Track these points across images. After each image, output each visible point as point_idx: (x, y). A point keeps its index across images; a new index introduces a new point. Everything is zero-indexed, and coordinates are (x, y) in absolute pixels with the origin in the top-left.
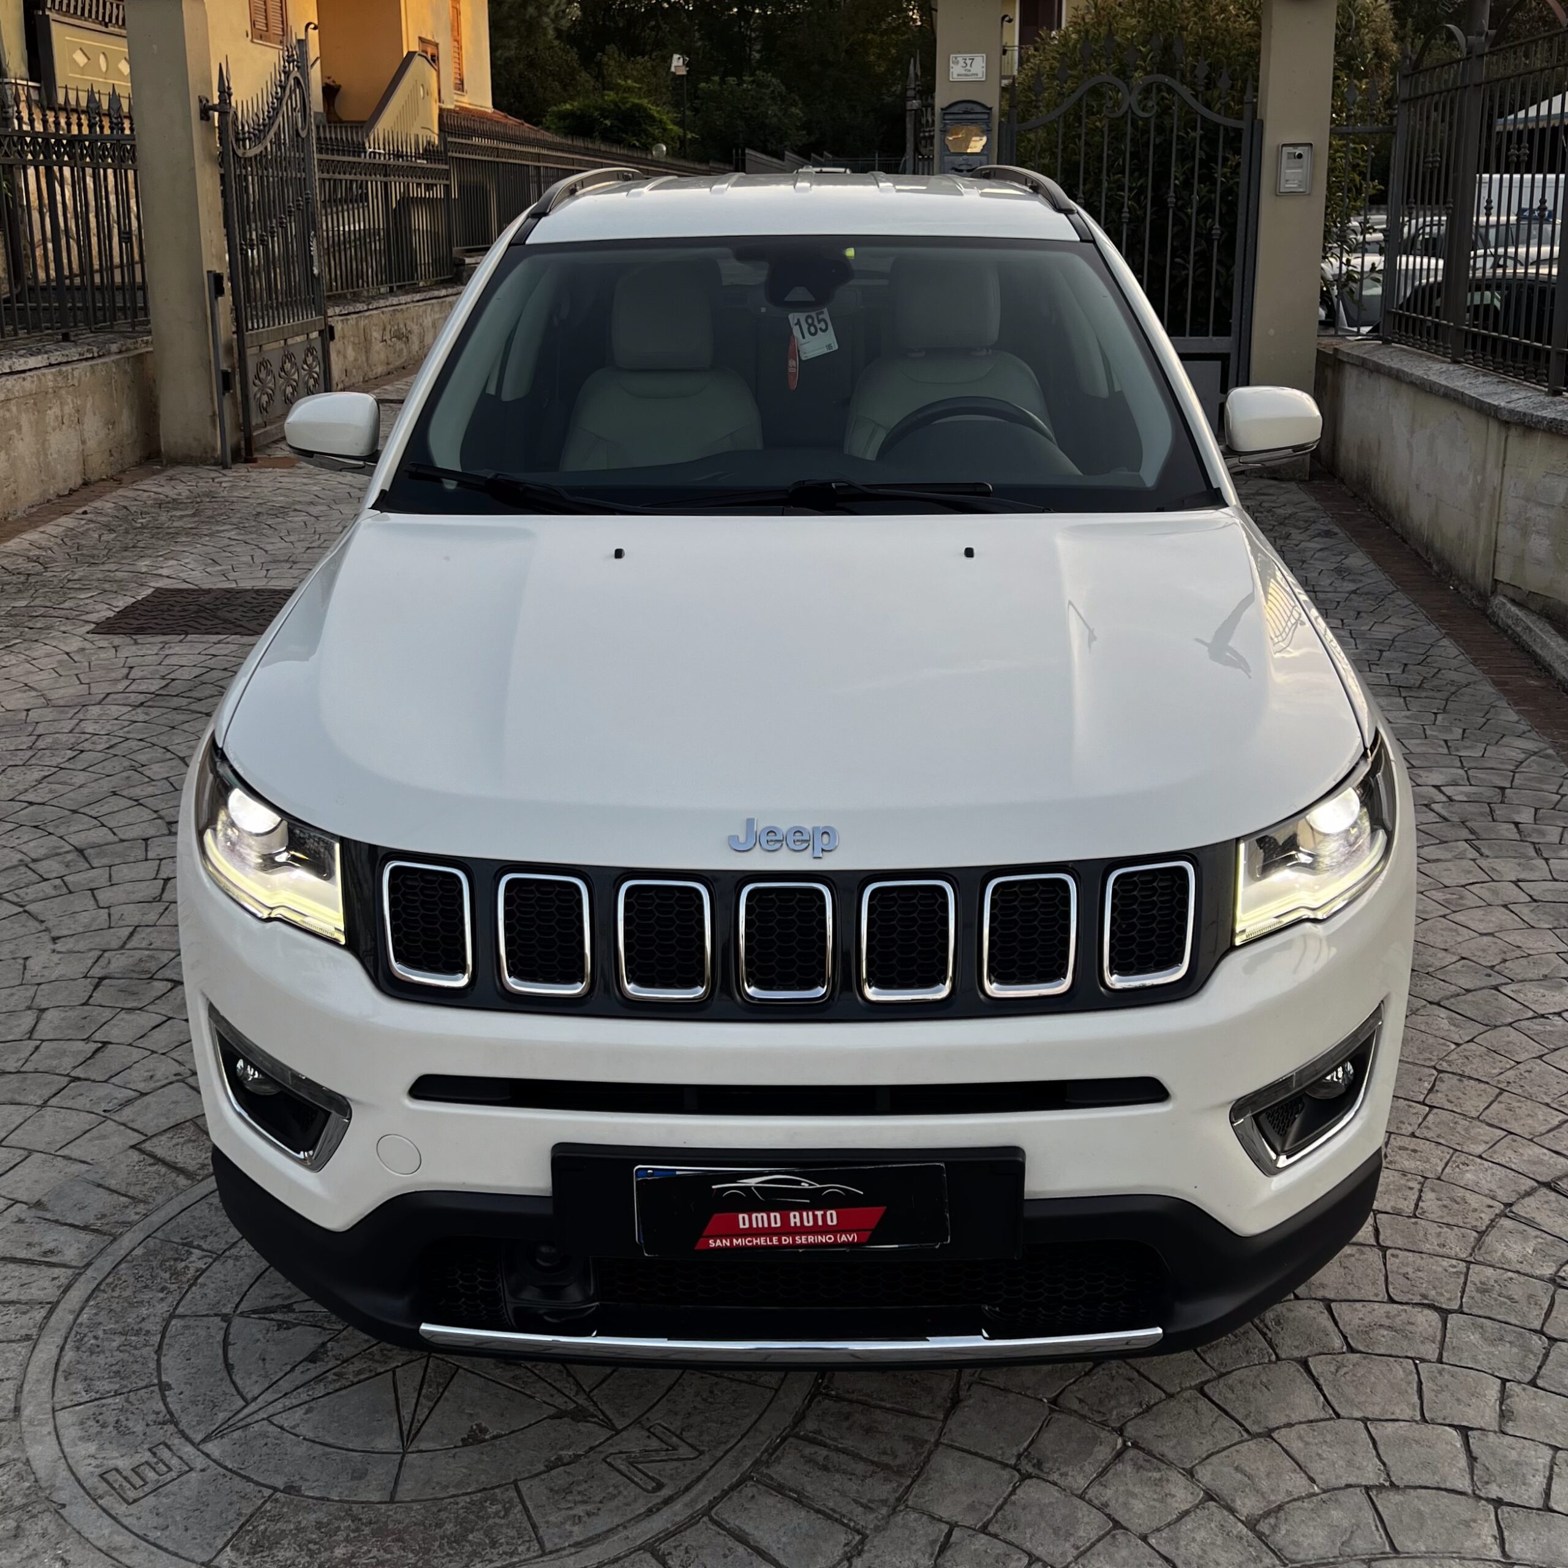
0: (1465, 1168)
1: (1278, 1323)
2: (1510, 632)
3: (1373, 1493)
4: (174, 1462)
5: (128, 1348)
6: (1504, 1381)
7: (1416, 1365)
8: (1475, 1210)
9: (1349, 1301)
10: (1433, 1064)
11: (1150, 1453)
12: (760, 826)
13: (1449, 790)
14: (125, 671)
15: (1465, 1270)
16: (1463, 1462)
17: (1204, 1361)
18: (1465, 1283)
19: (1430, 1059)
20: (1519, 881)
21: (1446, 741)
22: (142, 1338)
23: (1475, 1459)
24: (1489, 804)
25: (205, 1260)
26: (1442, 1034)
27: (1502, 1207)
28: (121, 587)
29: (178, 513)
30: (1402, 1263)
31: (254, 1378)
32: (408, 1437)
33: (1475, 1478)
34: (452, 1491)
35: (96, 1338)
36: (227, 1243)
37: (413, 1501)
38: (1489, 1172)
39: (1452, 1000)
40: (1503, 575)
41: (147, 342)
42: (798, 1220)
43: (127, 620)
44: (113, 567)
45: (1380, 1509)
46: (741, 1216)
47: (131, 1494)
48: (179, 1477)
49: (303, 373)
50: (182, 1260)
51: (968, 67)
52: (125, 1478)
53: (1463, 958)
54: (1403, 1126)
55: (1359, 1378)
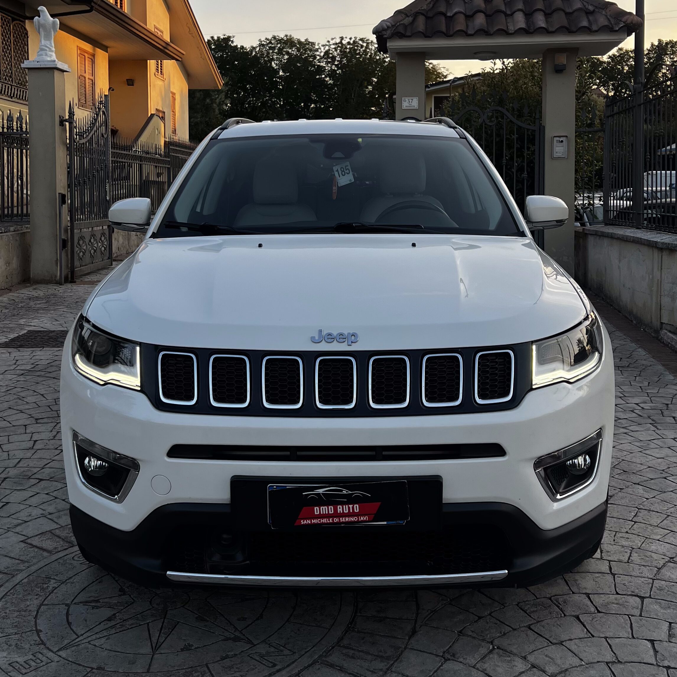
0: (651, 544)
1: (565, 602)
2: (670, 345)
3: (610, 665)
4: (44, 659)
5: (21, 617)
6: (670, 623)
7: (629, 618)
8: (656, 560)
9: (598, 594)
10: (636, 506)
11: (506, 651)
12: (324, 333)
13: (641, 405)
14: (14, 362)
15: (652, 582)
16: (652, 652)
17: (530, 616)
18: (652, 587)
19: (634, 504)
20: (675, 438)
21: (641, 387)
22: (27, 613)
23: (657, 652)
24: (661, 410)
25: (57, 584)
26: (640, 495)
27: (669, 559)
28: (12, 330)
29: (38, 302)
30: (622, 580)
31: (81, 627)
32: (155, 648)
33: (657, 659)
34: (176, 668)
35: (5, 613)
36: (67, 577)
37: (158, 672)
38: (663, 546)
39: (644, 482)
40: (665, 320)
41: (27, 228)
42: (341, 510)
43: (16, 343)
44: (8, 322)
45: (613, 670)
46: (315, 508)
47: (24, 671)
48: (46, 664)
49: (100, 244)
50: (46, 584)
51: (411, 103)
52: (21, 665)
53: (649, 467)
54: (622, 529)
55: (603, 622)
